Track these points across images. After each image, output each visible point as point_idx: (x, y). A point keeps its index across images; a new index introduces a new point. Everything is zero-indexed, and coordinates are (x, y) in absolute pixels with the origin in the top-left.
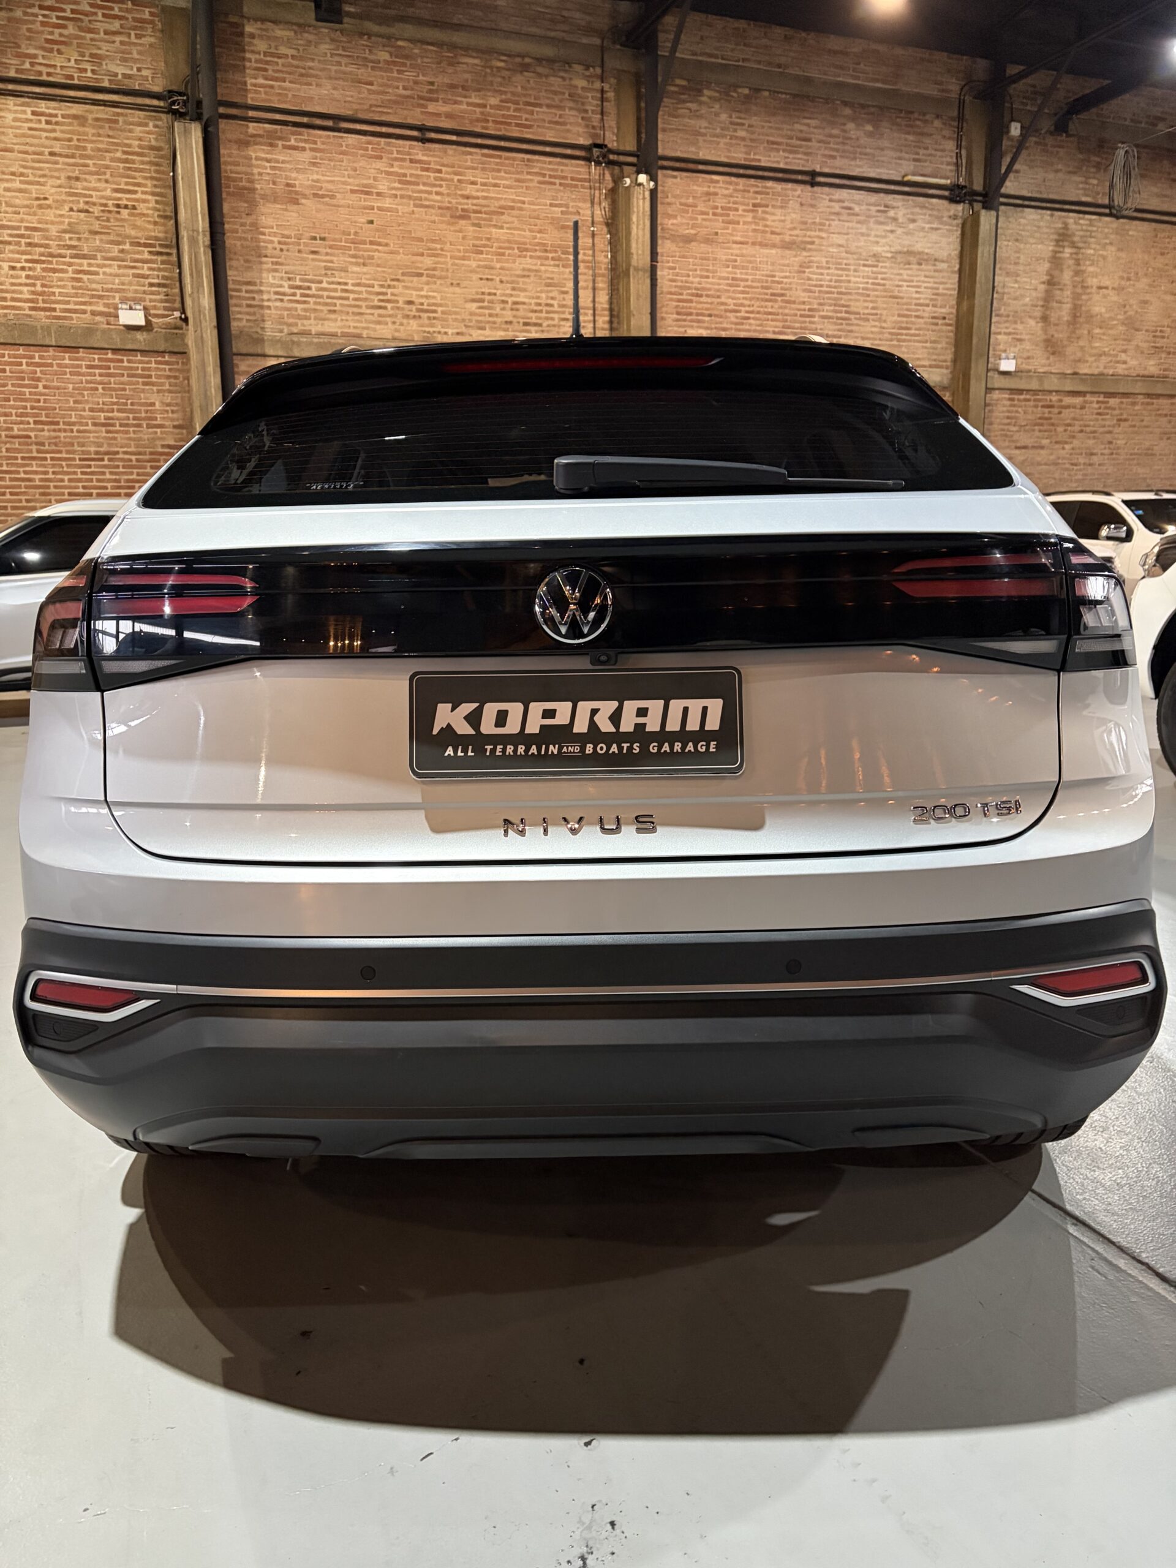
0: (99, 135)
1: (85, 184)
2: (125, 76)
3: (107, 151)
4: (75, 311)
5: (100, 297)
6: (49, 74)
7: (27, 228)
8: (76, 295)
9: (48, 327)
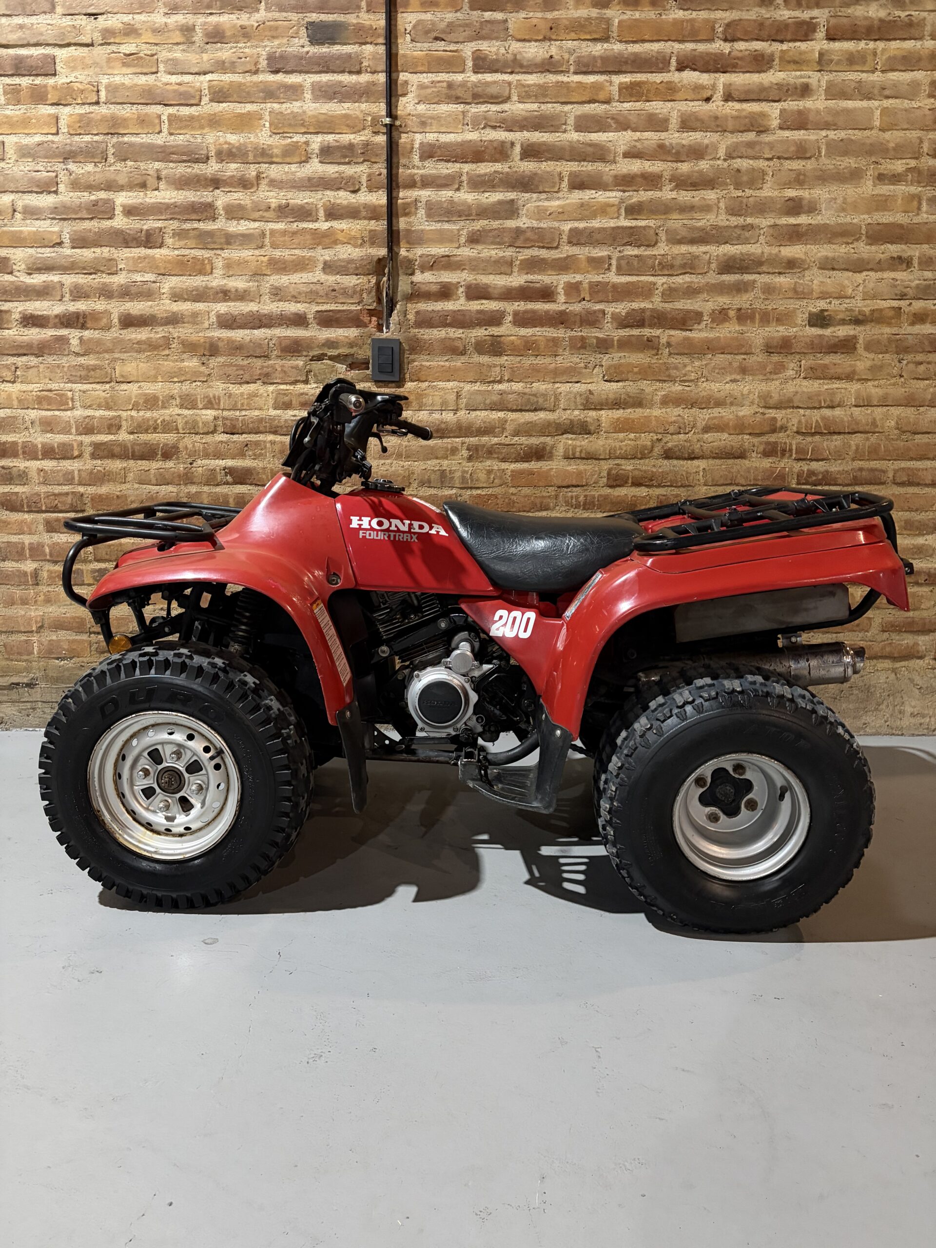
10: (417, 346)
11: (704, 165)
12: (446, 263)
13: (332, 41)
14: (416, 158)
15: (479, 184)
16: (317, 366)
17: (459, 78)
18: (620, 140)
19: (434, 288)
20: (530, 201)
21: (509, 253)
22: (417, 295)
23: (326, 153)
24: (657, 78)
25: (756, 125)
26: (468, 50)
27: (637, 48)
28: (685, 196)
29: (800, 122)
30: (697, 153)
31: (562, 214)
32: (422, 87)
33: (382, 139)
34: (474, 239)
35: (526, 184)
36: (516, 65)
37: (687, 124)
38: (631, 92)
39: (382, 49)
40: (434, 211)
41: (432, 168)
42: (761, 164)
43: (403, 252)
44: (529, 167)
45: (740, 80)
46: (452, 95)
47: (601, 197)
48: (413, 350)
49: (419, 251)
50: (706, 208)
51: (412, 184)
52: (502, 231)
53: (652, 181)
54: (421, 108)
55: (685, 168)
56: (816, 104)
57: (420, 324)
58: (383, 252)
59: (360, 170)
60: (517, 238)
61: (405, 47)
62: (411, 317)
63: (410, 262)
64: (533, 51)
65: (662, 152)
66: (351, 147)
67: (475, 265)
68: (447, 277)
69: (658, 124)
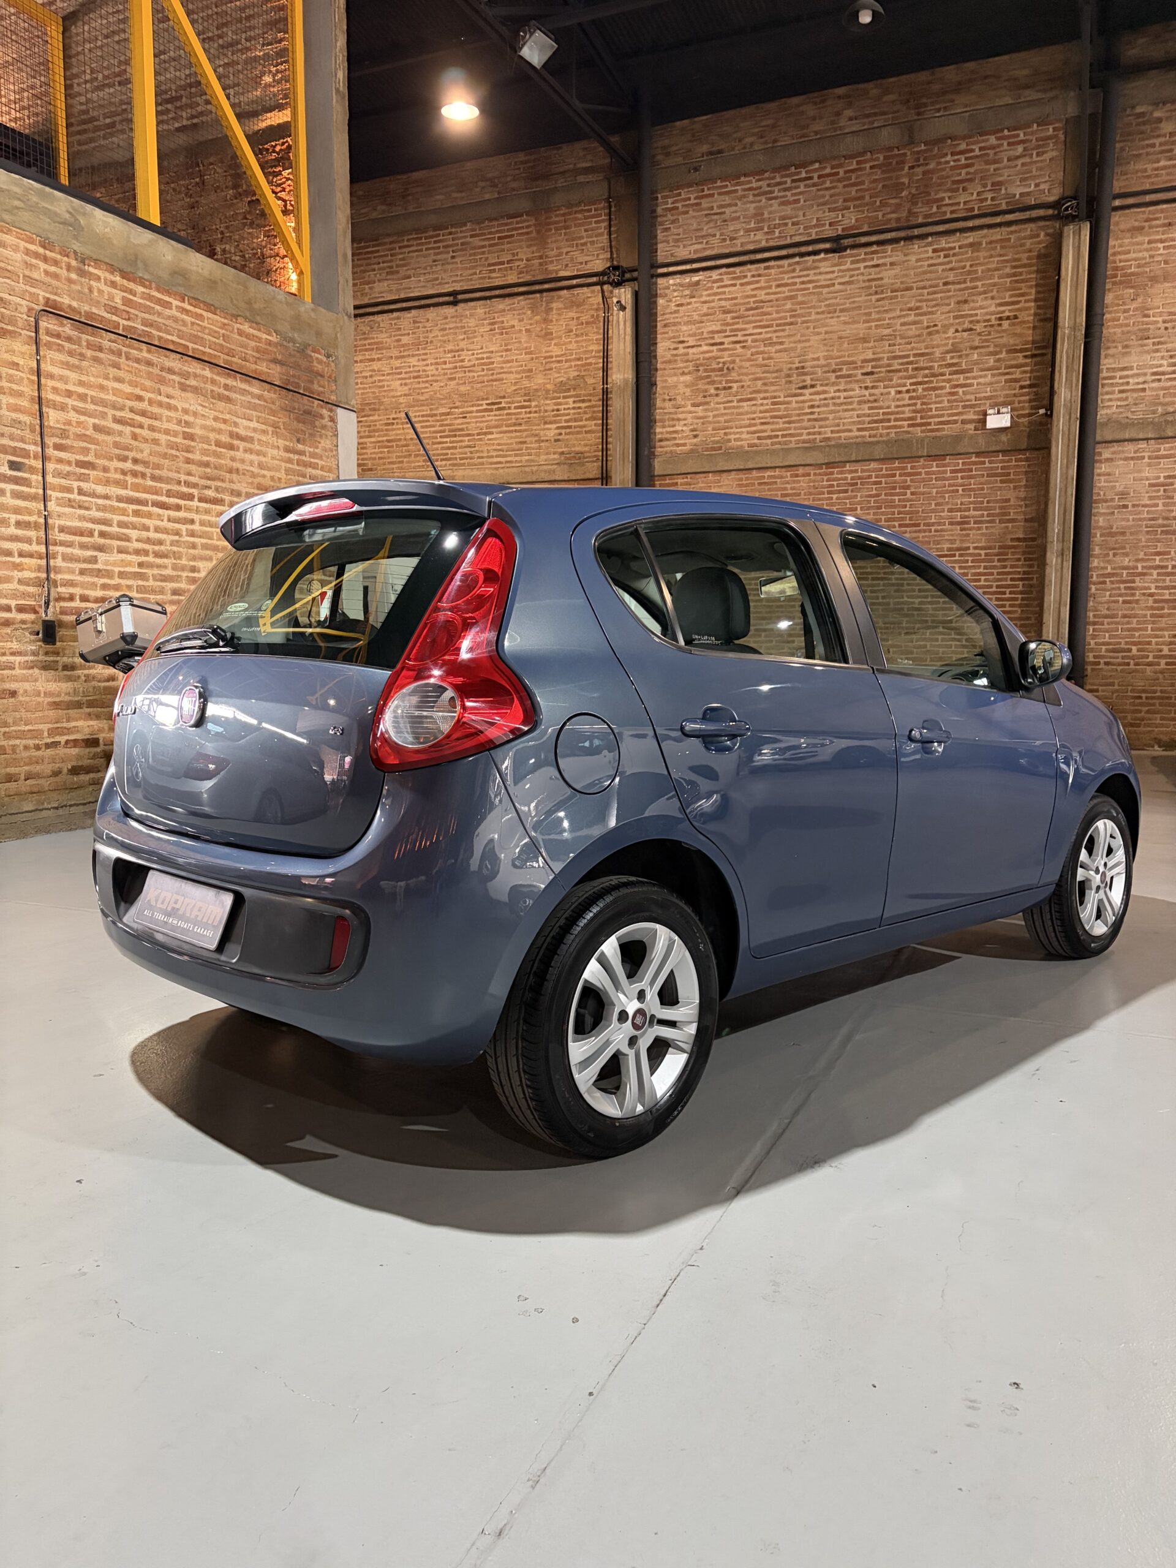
0: (991, 256)
1: (972, 305)
2: (1021, 195)
3: (997, 269)
4: (948, 422)
5: (972, 406)
6: (952, 212)
7: (915, 355)
8: (951, 408)
9: (922, 440)
10: (61, 624)
11: (162, 548)
12: (71, 584)
13: (19, 470)
14: (56, 530)
15: (83, 546)
16: (18, 633)
17: (71, 496)
18: (134, 534)
19: (67, 596)
20: (101, 556)
21: (96, 579)
22: (59, 599)
23: (18, 524)
24: (145, 508)
25: (177, 533)
26: (75, 484)
27: (137, 495)
28: (158, 561)
29: (192, 534)
30: (160, 543)
31: (114, 564)
32: (57, 499)
33: (42, 520)
34: (82, 572)
35: (101, 549)
36: (94, 495)
37: (157, 530)
38: (136, 513)
39: (40, 478)
40: (66, 558)
41: (63, 537)
42: (181, 549)
43: (52, 576)
44: (102, 541)
45: (172, 513)
46: (70, 503)
47: (129, 557)
48: (60, 626)
49: (59, 577)
50: (165, 567)
51: (55, 544)
52: (92, 570)
53: (146, 553)
54: (58, 509)
55: (157, 548)
56: (196, 527)
57: (62, 613)
58: (44, 575)
59: (32, 534)
60: (99, 573)
61: (50, 479)
62: (58, 609)
63: (55, 582)
64: (100, 489)
65: (148, 541)
66: (29, 523)
67: (82, 585)
68: (71, 590)
69: (146, 528)
